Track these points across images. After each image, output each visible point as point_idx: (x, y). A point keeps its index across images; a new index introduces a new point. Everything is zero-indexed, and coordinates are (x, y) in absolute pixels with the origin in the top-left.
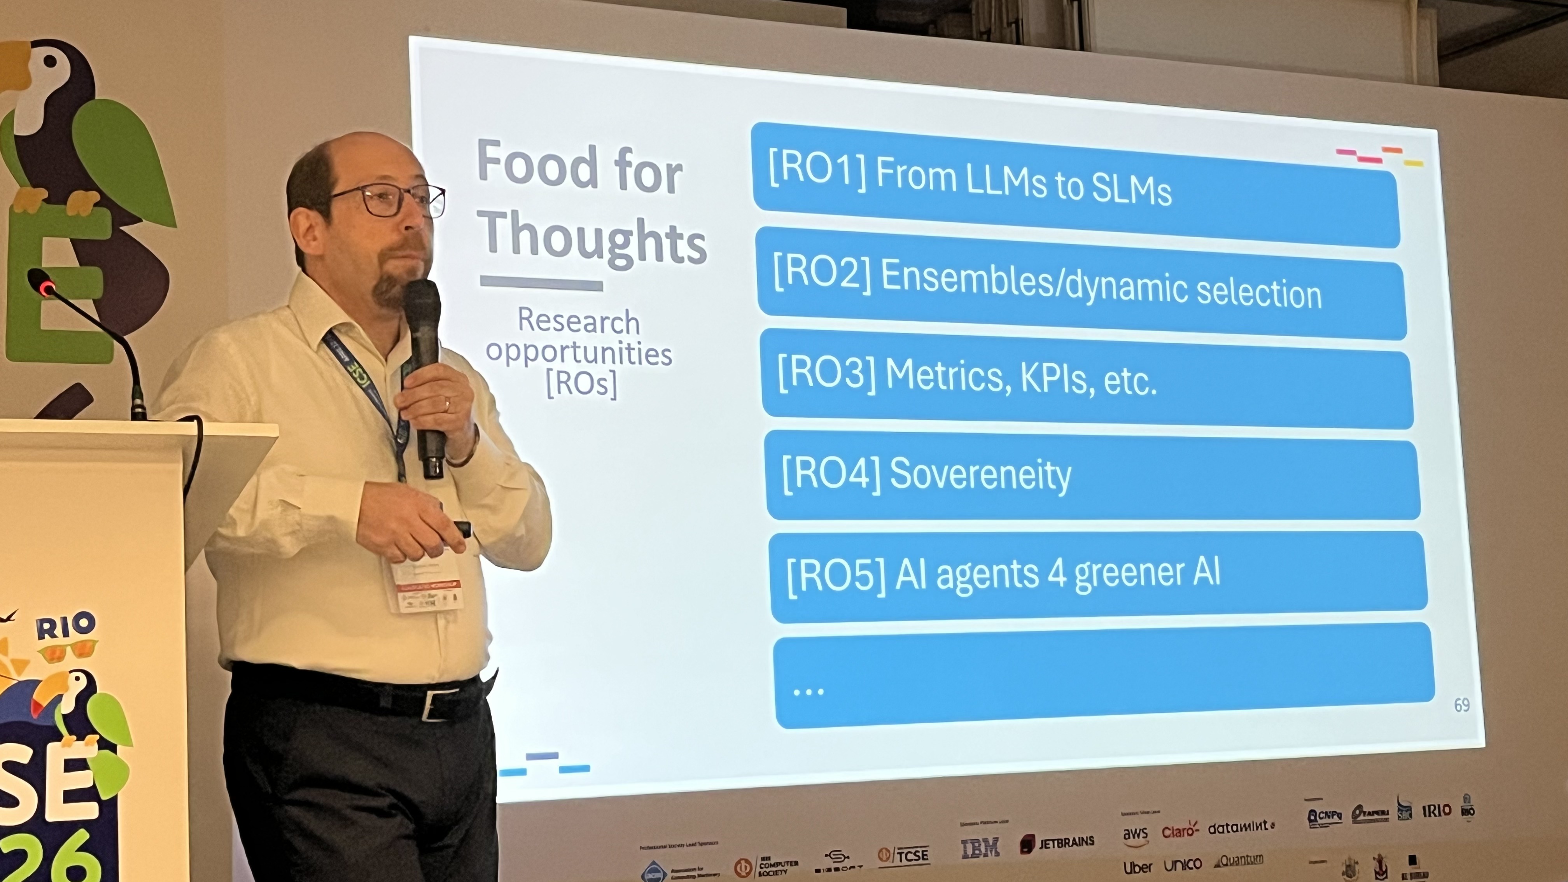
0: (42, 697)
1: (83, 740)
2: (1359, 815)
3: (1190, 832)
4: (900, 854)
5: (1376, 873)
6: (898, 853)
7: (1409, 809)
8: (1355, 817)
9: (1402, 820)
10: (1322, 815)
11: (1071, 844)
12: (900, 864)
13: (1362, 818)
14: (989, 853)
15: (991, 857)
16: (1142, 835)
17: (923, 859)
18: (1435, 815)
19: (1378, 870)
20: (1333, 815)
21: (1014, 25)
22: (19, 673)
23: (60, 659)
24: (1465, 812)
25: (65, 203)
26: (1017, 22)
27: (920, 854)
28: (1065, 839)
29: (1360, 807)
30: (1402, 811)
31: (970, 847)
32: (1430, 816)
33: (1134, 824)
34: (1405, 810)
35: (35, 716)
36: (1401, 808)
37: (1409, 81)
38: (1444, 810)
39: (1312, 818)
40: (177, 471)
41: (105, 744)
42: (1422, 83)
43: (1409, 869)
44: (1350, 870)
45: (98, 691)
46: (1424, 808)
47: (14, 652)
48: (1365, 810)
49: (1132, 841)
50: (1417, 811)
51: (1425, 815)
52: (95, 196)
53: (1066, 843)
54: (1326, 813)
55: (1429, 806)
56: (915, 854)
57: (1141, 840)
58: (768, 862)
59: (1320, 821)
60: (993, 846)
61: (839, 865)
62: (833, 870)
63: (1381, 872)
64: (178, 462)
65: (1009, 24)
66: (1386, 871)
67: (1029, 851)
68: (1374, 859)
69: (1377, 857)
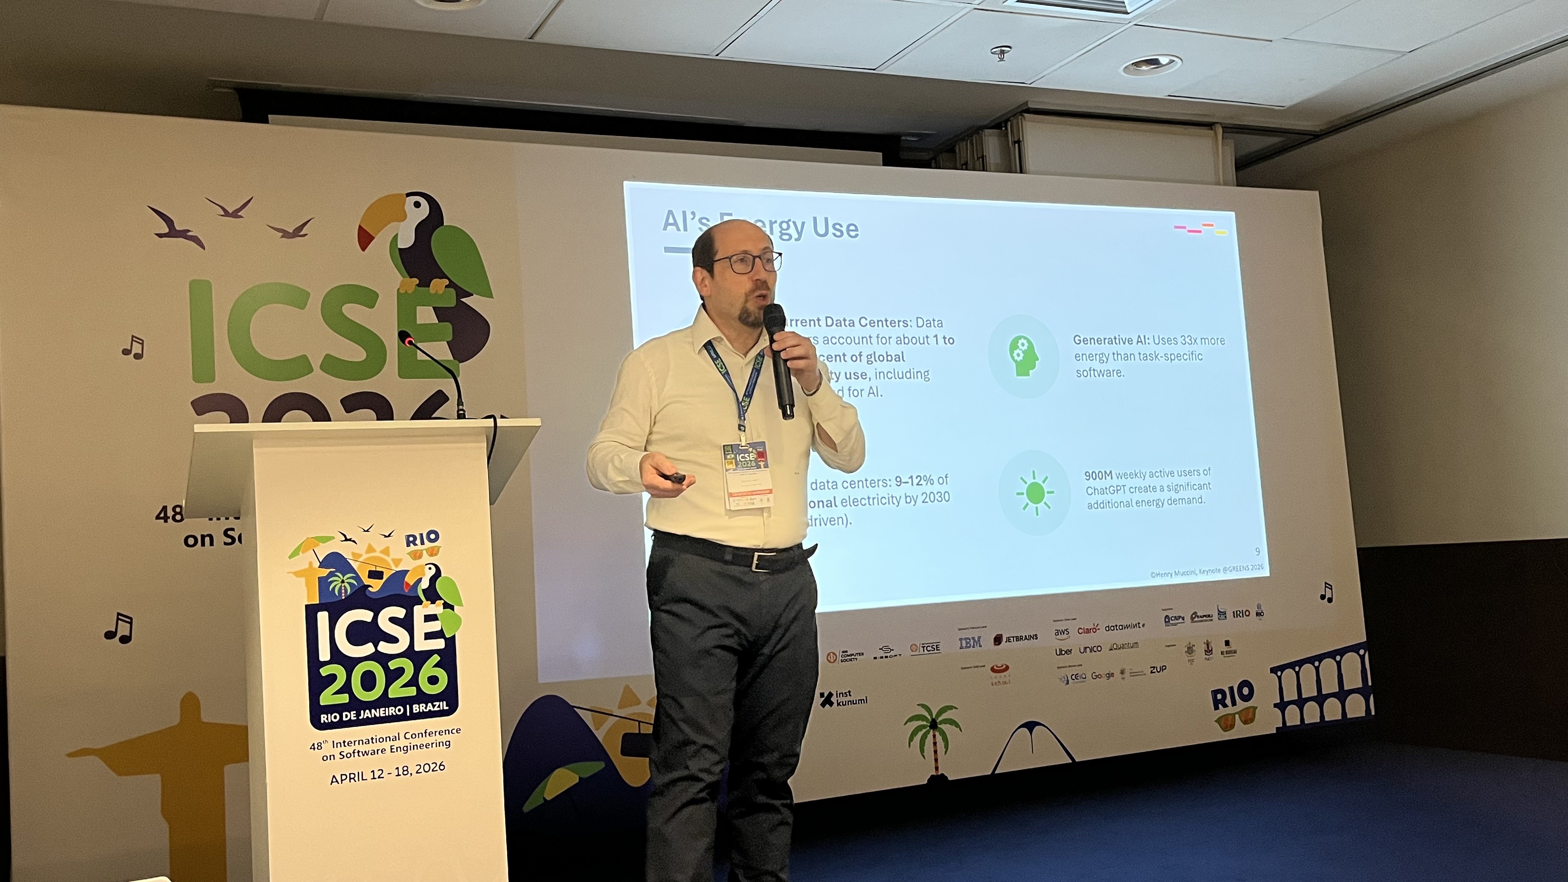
0: (410, 580)
1: (435, 603)
2: (1195, 617)
3: (1094, 630)
4: (924, 647)
5: (1205, 651)
6: (922, 647)
7: (1225, 613)
8: (1192, 619)
9: (1221, 620)
10: (1173, 618)
11: (1024, 639)
12: (923, 653)
13: (1196, 619)
14: (975, 645)
15: (977, 648)
16: (1066, 632)
17: (937, 650)
18: (1240, 617)
19: (1206, 649)
20: (1179, 618)
21: (981, 159)
22: (397, 566)
23: (420, 557)
24: (1258, 614)
25: (429, 287)
26: (983, 157)
27: (935, 647)
28: (1020, 636)
29: (1195, 613)
30: (1221, 615)
31: (964, 642)
32: (1237, 617)
33: (1062, 626)
34: (1222, 614)
35: (406, 591)
36: (1220, 613)
37: (1218, 184)
38: (1246, 613)
39: (1167, 620)
40: (482, 448)
41: (446, 606)
42: (1225, 184)
43: (1226, 649)
44: (1190, 650)
45: (442, 575)
46: (1234, 612)
47: (394, 555)
48: (1198, 615)
49: (1059, 637)
50: (1229, 615)
51: (1234, 617)
52: (447, 282)
53: (1021, 639)
54: (1175, 617)
55: (1237, 611)
56: (932, 648)
57: (1065, 636)
58: (846, 654)
59: (1171, 622)
60: (977, 642)
61: (888, 655)
62: (884, 657)
63: (1209, 651)
64: (484, 442)
65: (978, 159)
66: (1212, 650)
67: (1000, 644)
68: (1204, 643)
69: (1206, 642)
